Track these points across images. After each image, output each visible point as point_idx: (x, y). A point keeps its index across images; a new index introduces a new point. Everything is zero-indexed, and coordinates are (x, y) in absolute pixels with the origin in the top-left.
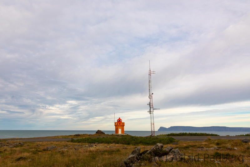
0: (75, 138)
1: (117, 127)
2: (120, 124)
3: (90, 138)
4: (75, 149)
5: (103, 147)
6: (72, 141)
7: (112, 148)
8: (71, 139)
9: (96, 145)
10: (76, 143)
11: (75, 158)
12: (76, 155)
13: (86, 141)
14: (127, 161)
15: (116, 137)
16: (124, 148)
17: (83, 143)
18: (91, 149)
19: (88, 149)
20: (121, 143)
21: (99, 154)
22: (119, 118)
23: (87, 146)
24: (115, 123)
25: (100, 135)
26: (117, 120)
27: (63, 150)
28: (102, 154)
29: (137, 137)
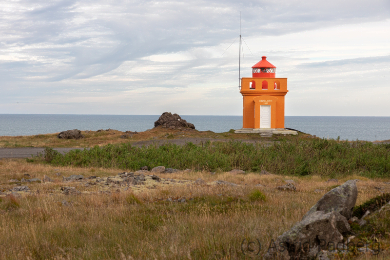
0: (61, 146)
1: (251, 99)
2: (265, 86)
3: (129, 149)
4: (67, 193)
5: (189, 183)
6: (51, 158)
7: (229, 188)
8: (43, 152)
9: (158, 175)
10: (70, 169)
11: (68, 224)
12: (70, 214)
13: (110, 158)
14: (296, 238)
15: (247, 142)
16: (281, 189)
17: (101, 166)
18: (137, 190)
19: (124, 191)
20: (268, 170)
21: (170, 211)
22: (264, 58)
23: (117, 178)
24: (244, 81)
25: (172, 136)
26: (254, 68)
27: (11, 196)
28: (185, 210)
29: (346, 143)
